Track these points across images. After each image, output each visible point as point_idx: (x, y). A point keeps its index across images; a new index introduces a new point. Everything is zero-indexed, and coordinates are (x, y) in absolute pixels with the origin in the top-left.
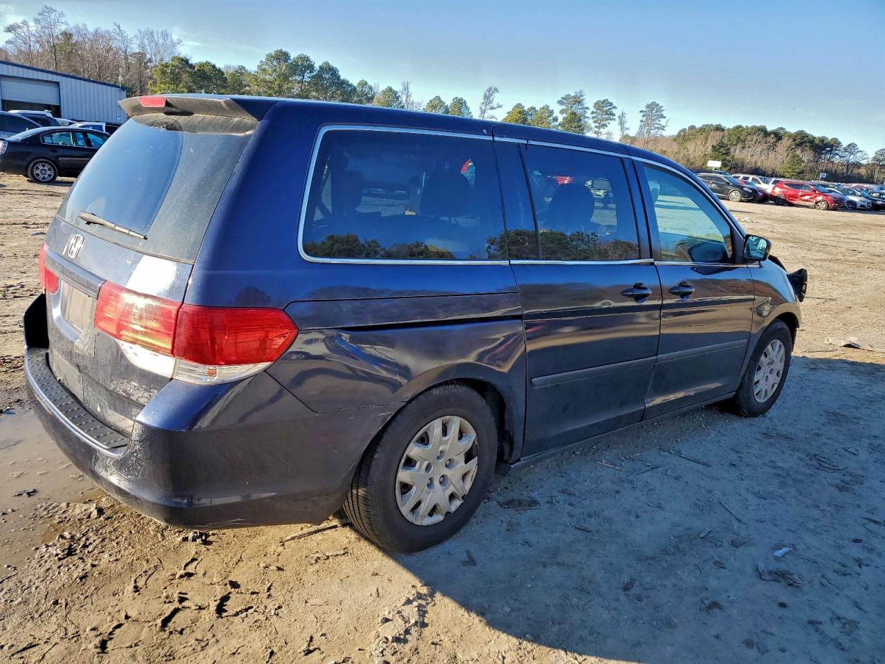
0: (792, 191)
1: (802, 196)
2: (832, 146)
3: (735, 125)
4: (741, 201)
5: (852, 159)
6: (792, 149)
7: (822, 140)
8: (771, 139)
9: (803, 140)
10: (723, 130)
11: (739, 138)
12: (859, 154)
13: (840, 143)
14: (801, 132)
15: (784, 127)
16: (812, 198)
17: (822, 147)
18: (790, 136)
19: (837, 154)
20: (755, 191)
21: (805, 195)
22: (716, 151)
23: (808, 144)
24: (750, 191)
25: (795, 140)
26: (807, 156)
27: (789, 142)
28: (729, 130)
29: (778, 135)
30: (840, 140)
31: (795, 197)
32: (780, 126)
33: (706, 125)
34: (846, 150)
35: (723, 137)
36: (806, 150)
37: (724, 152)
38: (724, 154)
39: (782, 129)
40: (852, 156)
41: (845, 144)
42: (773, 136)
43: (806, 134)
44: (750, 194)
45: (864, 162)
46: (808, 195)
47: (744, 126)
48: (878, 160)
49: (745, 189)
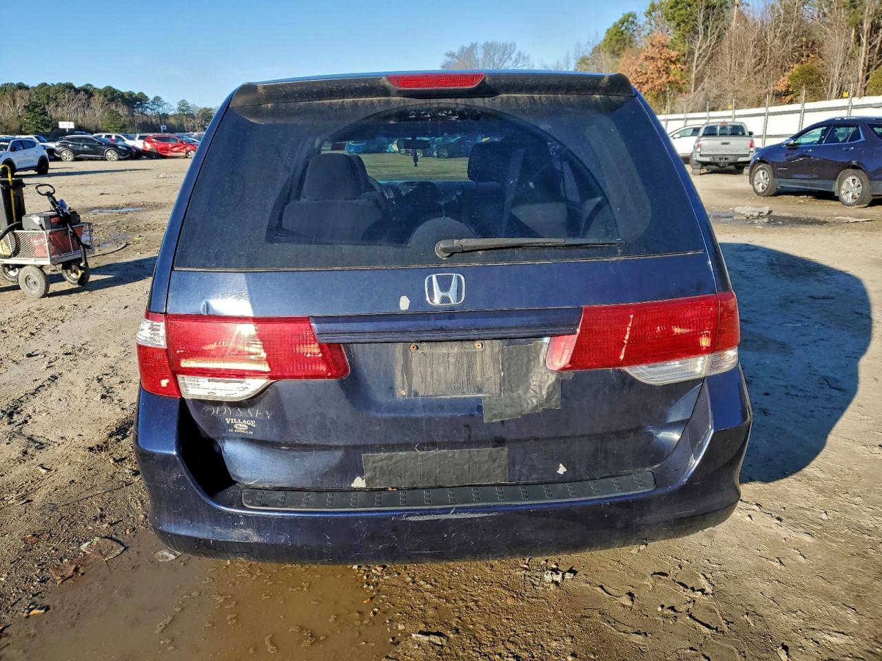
0: (162, 145)
1: (172, 148)
2: (140, 100)
3: (39, 83)
4: (119, 160)
5: (161, 111)
6: (107, 105)
7: (131, 94)
8: (82, 95)
9: (112, 96)
10: (27, 88)
11: (48, 96)
12: (165, 106)
13: (146, 97)
14: (109, 88)
15: (91, 83)
16: (182, 149)
17: (133, 101)
18: (100, 91)
19: (147, 107)
20: (129, 148)
21: (174, 147)
22: (30, 111)
23: (119, 99)
24: (125, 149)
25: (106, 96)
26: (123, 110)
27: (102, 97)
28: (33, 88)
29: (88, 92)
30: (146, 93)
31: (167, 150)
32: (88, 83)
33: (5, 84)
34: (153, 103)
35: (31, 95)
36: (120, 105)
37: (40, 112)
38: (41, 114)
39: (90, 85)
40: (161, 108)
41: (151, 98)
42: (83, 93)
43: (114, 89)
44: (126, 152)
45: (171, 113)
46: (177, 146)
47: (49, 83)
48: (183, 110)
49: (120, 147)
